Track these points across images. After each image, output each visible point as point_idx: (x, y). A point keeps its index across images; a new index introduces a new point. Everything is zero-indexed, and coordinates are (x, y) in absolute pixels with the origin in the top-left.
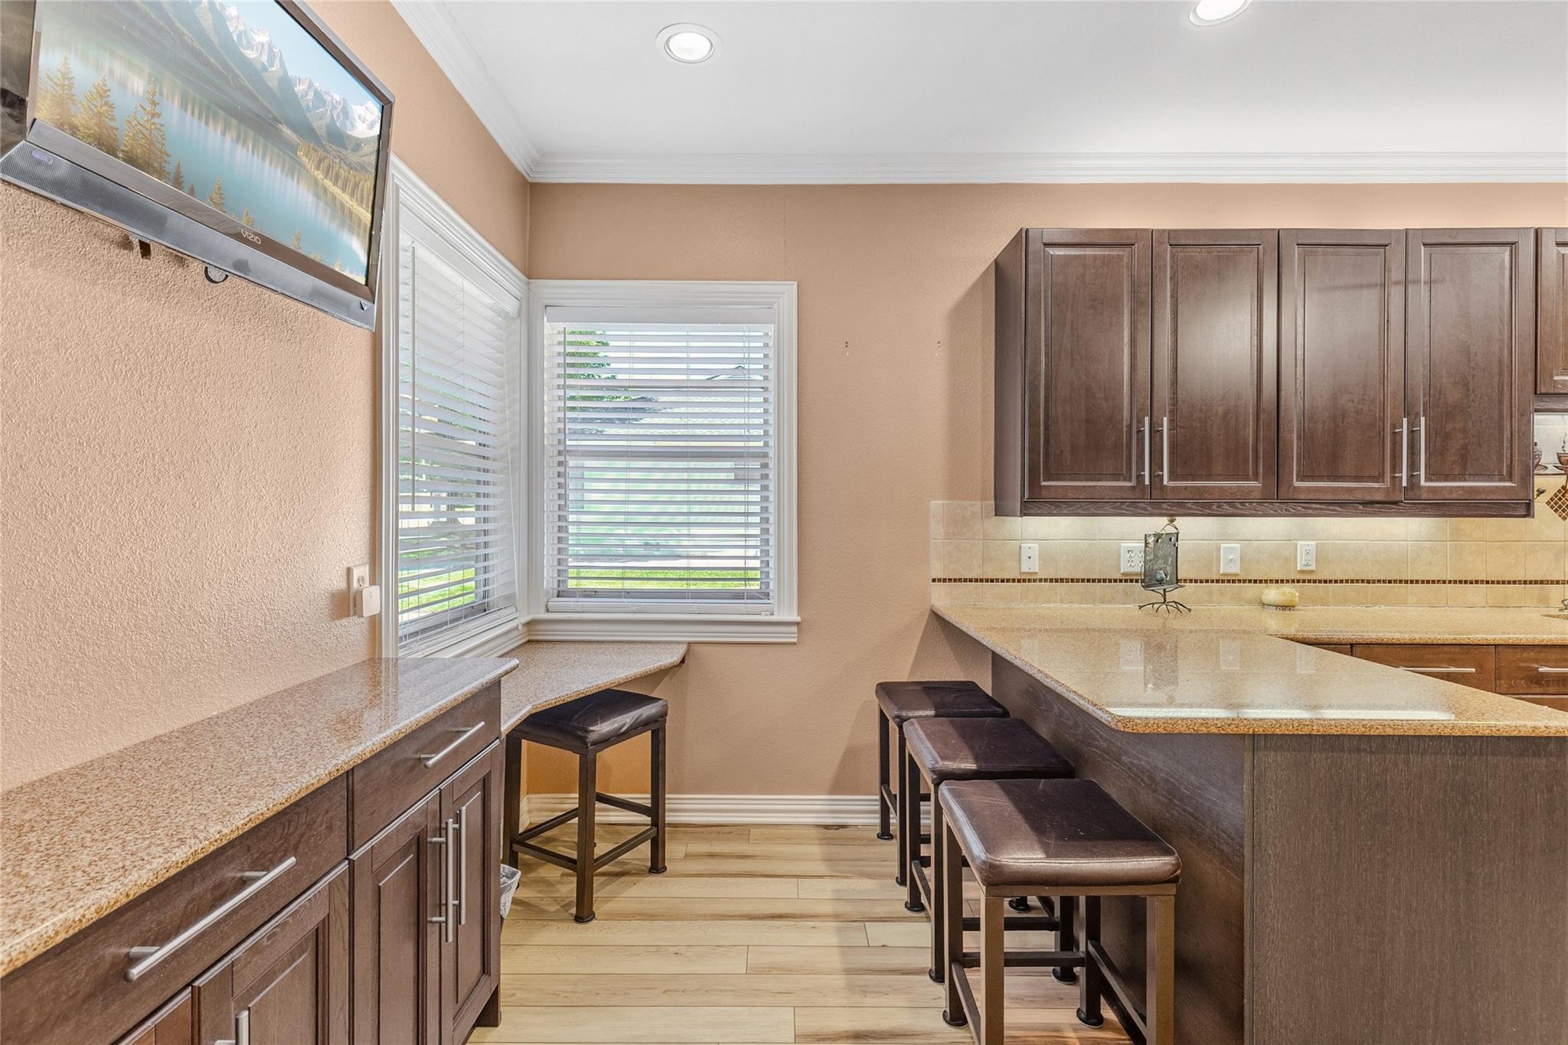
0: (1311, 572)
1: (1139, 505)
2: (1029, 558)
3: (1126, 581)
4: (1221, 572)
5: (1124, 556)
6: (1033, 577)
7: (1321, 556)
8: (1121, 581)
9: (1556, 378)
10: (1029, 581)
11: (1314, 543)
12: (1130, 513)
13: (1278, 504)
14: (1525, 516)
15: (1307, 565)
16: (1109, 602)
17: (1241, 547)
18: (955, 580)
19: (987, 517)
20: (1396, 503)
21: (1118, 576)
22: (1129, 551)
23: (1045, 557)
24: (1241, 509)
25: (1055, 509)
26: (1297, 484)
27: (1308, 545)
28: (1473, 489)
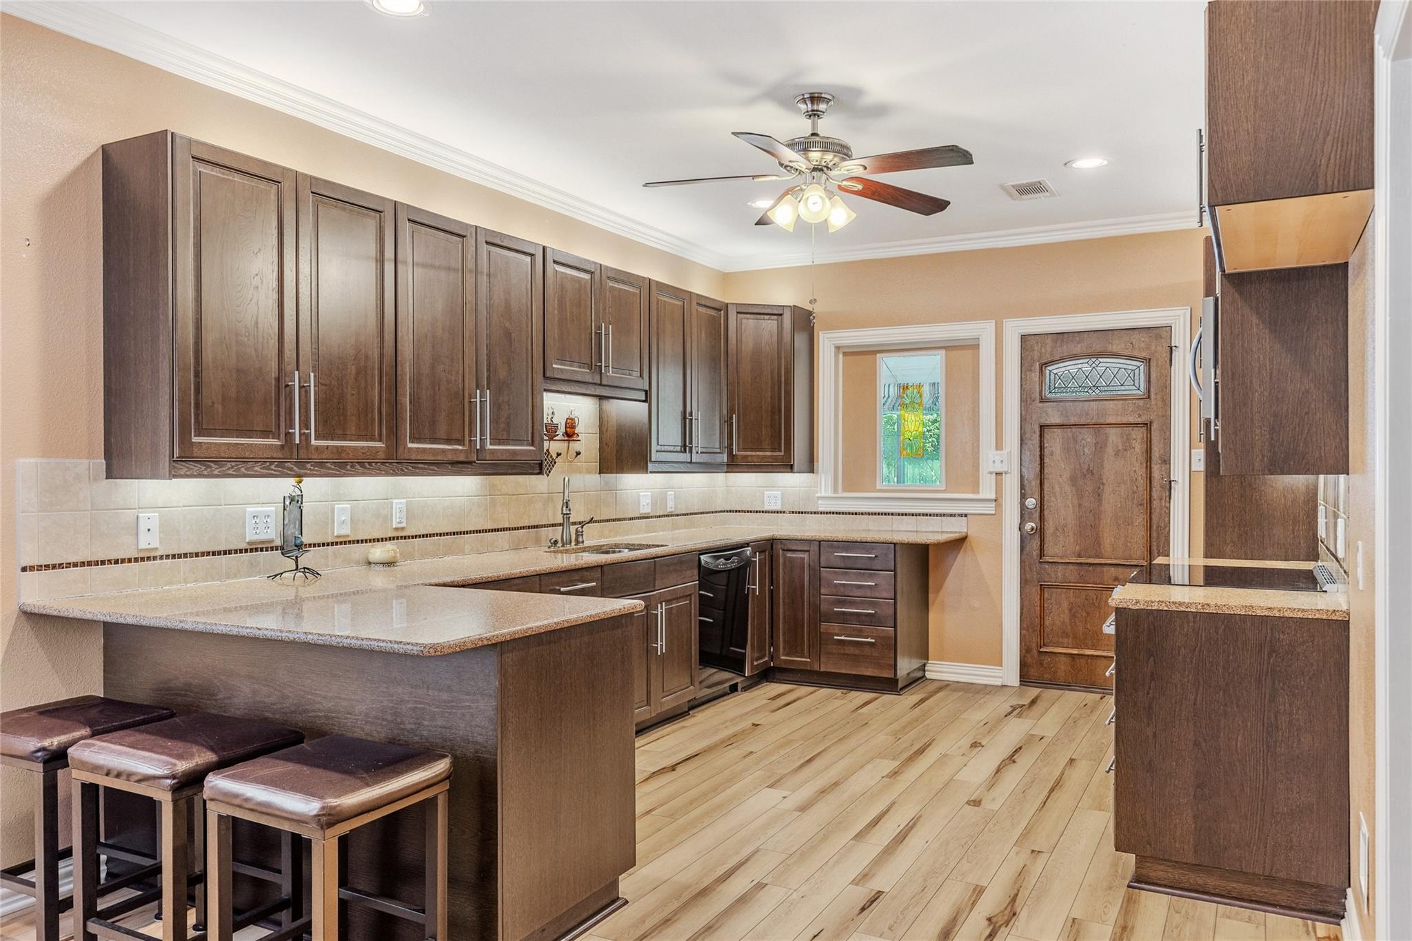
0: (403, 529)
1: (286, 464)
2: (149, 530)
3: (251, 550)
4: (335, 535)
5: (250, 523)
6: (152, 554)
7: (410, 514)
8: (246, 551)
9: (554, 366)
10: (149, 558)
11: (404, 501)
12: (278, 473)
13: (395, 464)
14: (539, 474)
15: (400, 522)
16: (235, 576)
17: (351, 507)
18: (54, 567)
19: (95, 480)
20: (470, 463)
21: (243, 546)
22: (254, 517)
23: (167, 528)
24: (369, 469)
25: (206, 470)
26: (410, 445)
27: (401, 503)
28: (514, 452)
